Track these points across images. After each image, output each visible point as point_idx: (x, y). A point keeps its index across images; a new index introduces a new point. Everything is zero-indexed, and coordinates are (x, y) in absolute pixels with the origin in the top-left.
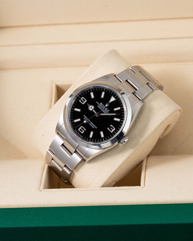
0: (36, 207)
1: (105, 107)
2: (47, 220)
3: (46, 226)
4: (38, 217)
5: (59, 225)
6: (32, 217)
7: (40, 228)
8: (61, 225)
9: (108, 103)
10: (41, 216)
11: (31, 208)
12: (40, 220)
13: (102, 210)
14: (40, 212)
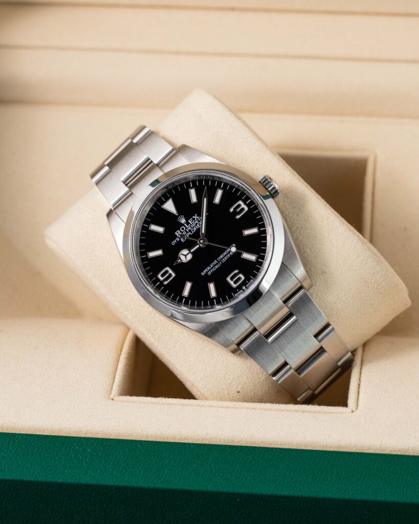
0: (99, 436)
1: (185, 225)
2: (124, 471)
3: (121, 484)
4: (103, 461)
5: (152, 485)
6: (87, 460)
7: (107, 487)
8: (156, 486)
9: (178, 217)
10: (109, 461)
11: (88, 439)
12: (107, 468)
13: (255, 457)
14: (109, 450)
